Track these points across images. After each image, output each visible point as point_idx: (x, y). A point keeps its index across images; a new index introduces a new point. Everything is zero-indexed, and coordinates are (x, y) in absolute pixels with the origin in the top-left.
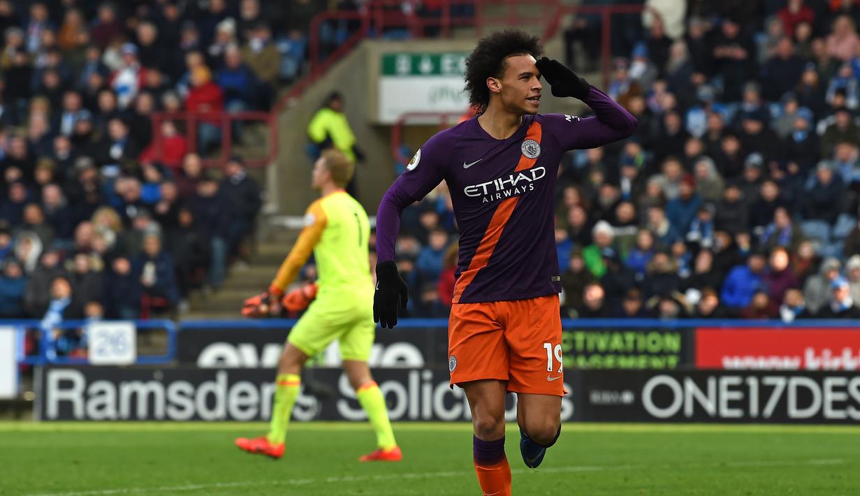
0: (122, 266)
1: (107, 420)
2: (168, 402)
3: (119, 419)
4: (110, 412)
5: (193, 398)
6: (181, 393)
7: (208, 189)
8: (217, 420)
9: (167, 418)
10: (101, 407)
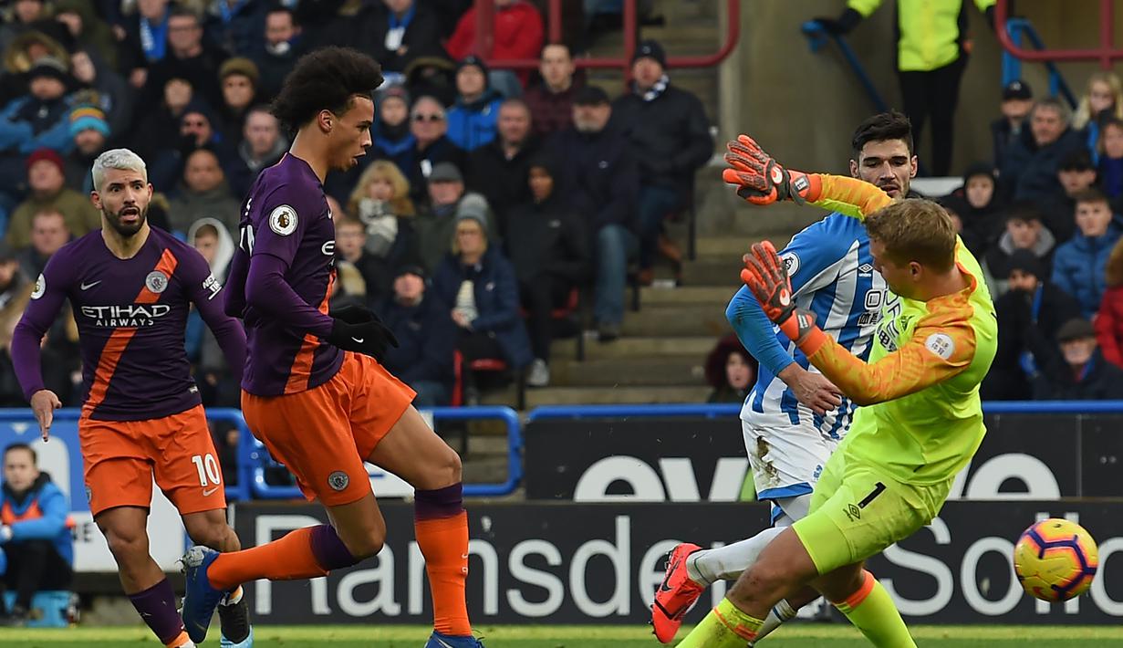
0: (411, 286)
1: (378, 618)
2: (507, 580)
3: (405, 618)
4: (385, 601)
5: (562, 573)
6: (534, 561)
7: (592, 118)
8: (614, 619)
9: (507, 616)
10: (365, 592)
